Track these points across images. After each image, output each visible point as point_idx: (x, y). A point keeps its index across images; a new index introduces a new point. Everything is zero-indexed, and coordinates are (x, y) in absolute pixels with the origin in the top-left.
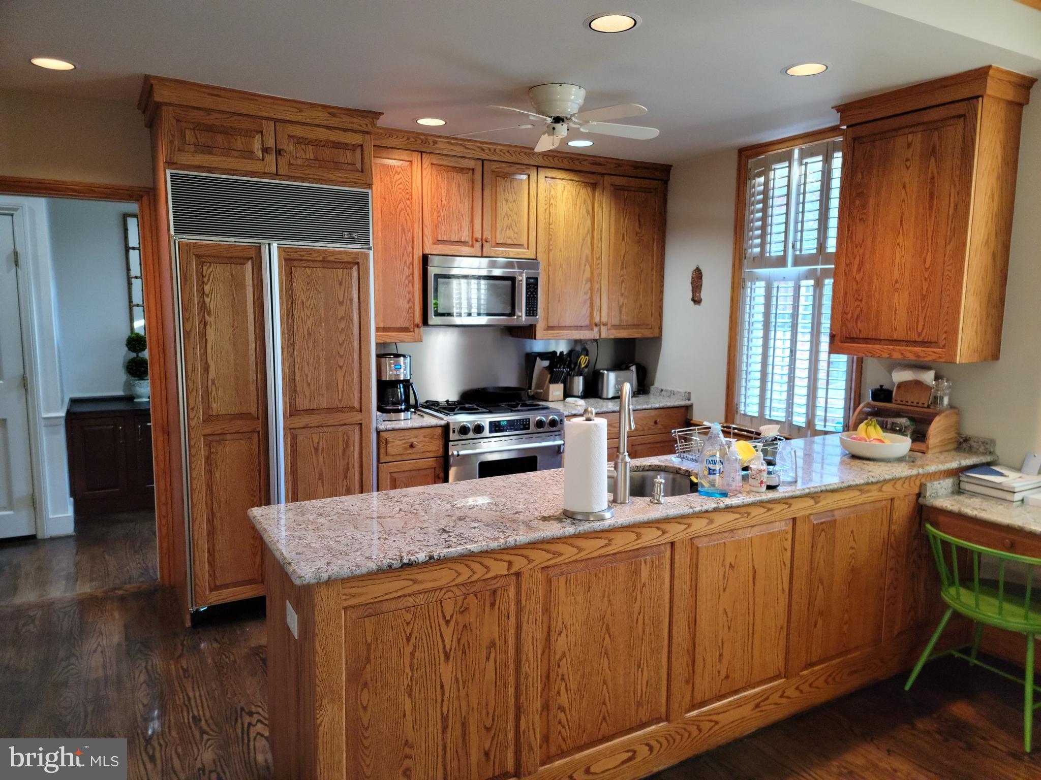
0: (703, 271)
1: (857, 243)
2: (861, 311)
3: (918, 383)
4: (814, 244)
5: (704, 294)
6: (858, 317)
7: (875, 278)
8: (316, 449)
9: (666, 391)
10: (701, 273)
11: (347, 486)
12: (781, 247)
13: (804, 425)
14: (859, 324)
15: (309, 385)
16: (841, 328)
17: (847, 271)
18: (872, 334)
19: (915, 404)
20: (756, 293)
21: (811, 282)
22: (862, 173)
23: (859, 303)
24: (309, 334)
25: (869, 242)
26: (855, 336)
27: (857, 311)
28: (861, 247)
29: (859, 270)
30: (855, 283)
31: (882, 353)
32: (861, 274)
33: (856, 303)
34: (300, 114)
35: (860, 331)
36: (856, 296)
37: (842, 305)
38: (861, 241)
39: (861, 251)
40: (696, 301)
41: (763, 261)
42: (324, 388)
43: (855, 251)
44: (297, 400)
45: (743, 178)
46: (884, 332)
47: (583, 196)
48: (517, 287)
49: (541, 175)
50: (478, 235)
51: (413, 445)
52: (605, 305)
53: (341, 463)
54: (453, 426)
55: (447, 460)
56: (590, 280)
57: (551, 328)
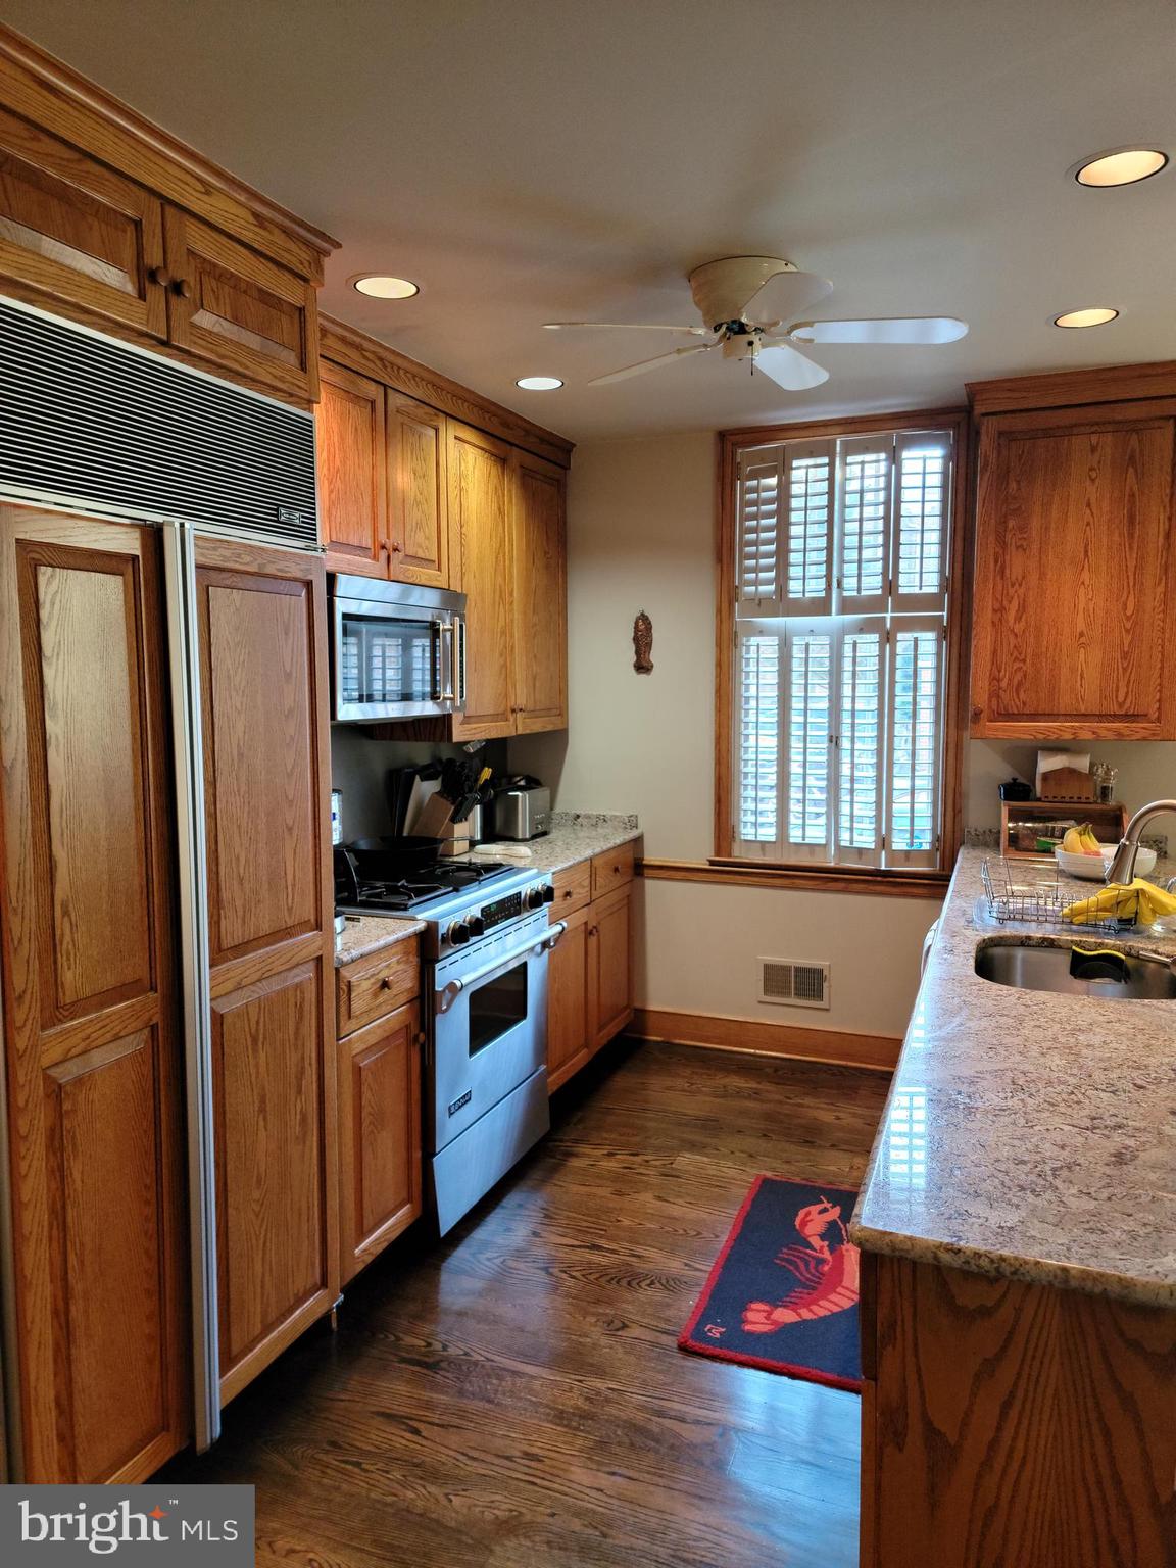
0: (652, 619)
1: (1013, 578)
2: (1025, 676)
3: (1070, 772)
4: (877, 581)
5: (655, 656)
6: (1020, 684)
7: (1046, 629)
8: (255, 1040)
9: (588, 817)
10: (650, 623)
11: (301, 1111)
12: (822, 584)
13: (872, 846)
14: (1022, 696)
15: (241, 881)
16: (990, 701)
17: (997, 621)
18: (1044, 707)
19: (1075, 800)
20: (759, 655)
21: (875, 637)
22: (1018, 482)
23: (1021, 664)
24: (241, 755)
25: (1033, 578)
26: (1016, 712)
27: (1018, 676)
28: (1020, 585)
29: (1018, 619)
30: (1012, 638)
31: (1061, 733)
32: (1023, 623)
33: (1017, 665)
34: (205, 198)
35: (1024, 704)
36: (1015, 654)
37: (989, 667)
38: (1020, 578)
39: (1021, 591)
40: (643, 666)
41: (782, 603)
42: (266, 886)
43: (1011, 591)
44: (223, 922)
45: (727, 475)
46: (1065, 703)
47: (494, 480)
48: (440, 642)
49: (450, 432)
50: (382, 538)
51: (385, 985)
52: (519, 672)
53: (292, 1059)
54: (442, 930)
55: (426, 1002)
56: (503, 633)
57: (467, 719)
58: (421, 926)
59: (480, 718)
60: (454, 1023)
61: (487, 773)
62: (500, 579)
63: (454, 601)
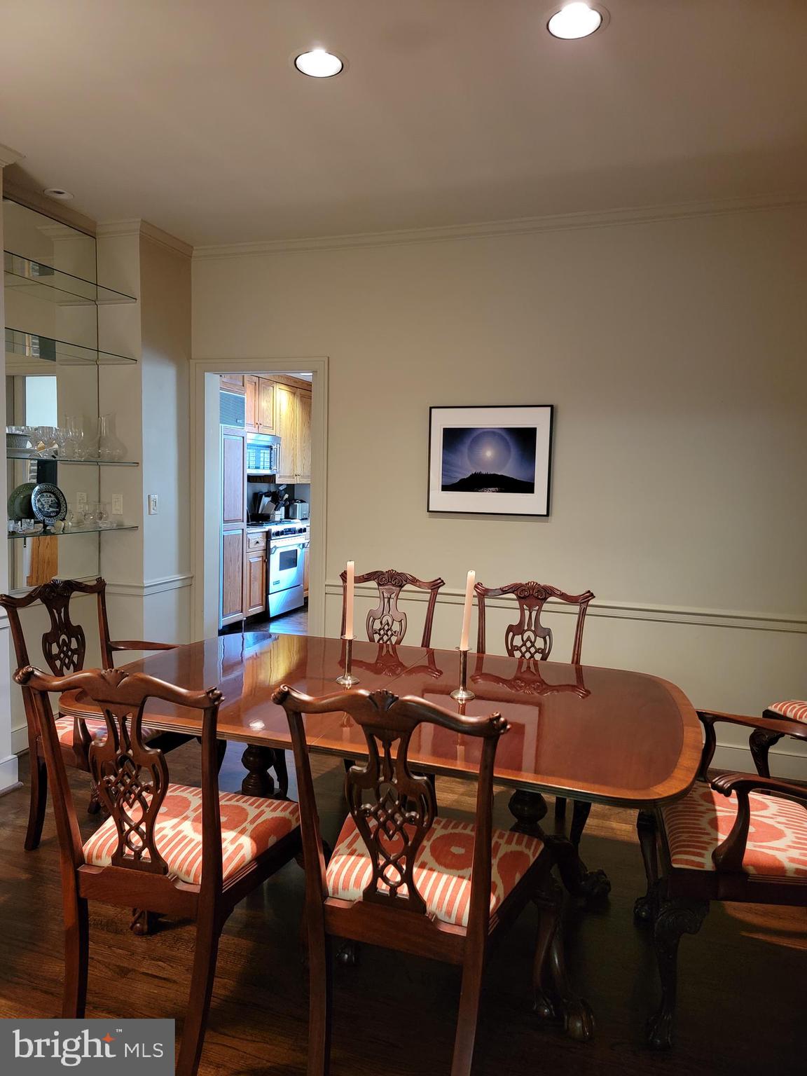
24: (229, 477)
42: (233, 508)
44: (225, 514)
47: (291, 400)
48: (272, 452)
49: (277, 387)
50: (257, 421)
51: (257, 542)
52: (299, 464)
53: (237, 552)
54: (273, 531)
55: (267, 551)
56: (293, 449)
57: (280, 477)
58: (267, 530)
59: (285, 477)
60: (275, 560)
61: (287, 496)
62: (292, 432)
63: (276, 439)
